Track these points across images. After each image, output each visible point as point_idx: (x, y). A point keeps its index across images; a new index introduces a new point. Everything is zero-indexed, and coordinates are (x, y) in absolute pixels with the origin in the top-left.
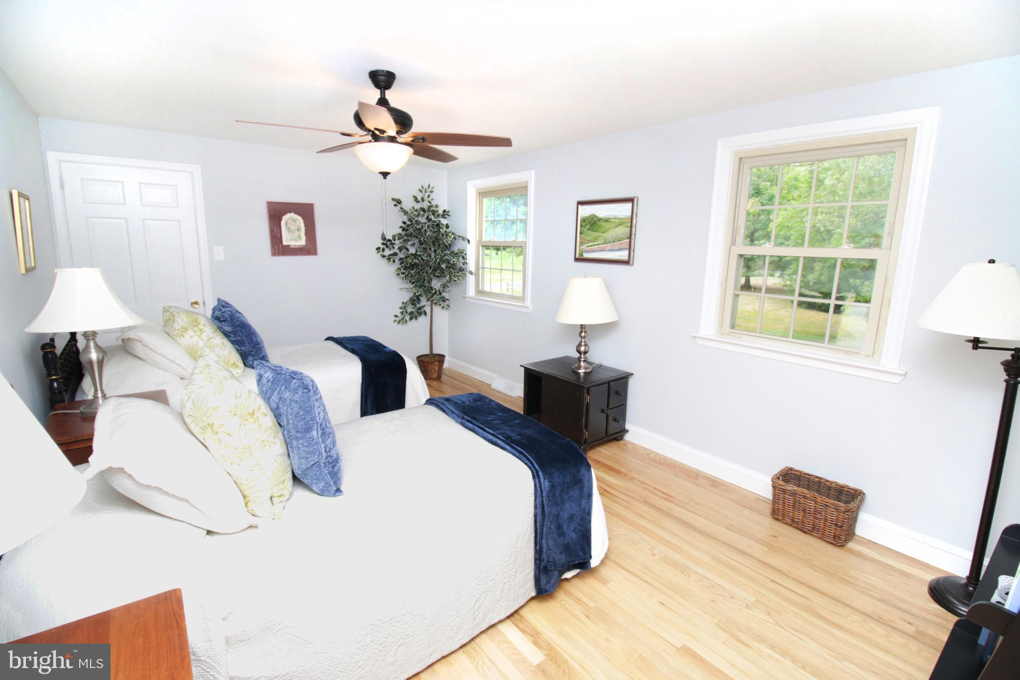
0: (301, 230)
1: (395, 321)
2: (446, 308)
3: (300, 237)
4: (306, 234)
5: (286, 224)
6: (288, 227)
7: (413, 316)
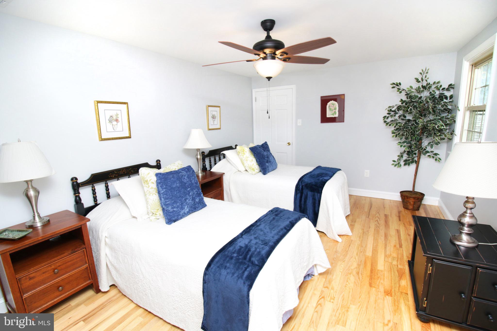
0: (336, 109)
1: (393, 164)
2: (438, 160)
3: (335, 113)
4: (339, 111)
5: (329, 107)
6: (330, 108)
7: (407, 163)
